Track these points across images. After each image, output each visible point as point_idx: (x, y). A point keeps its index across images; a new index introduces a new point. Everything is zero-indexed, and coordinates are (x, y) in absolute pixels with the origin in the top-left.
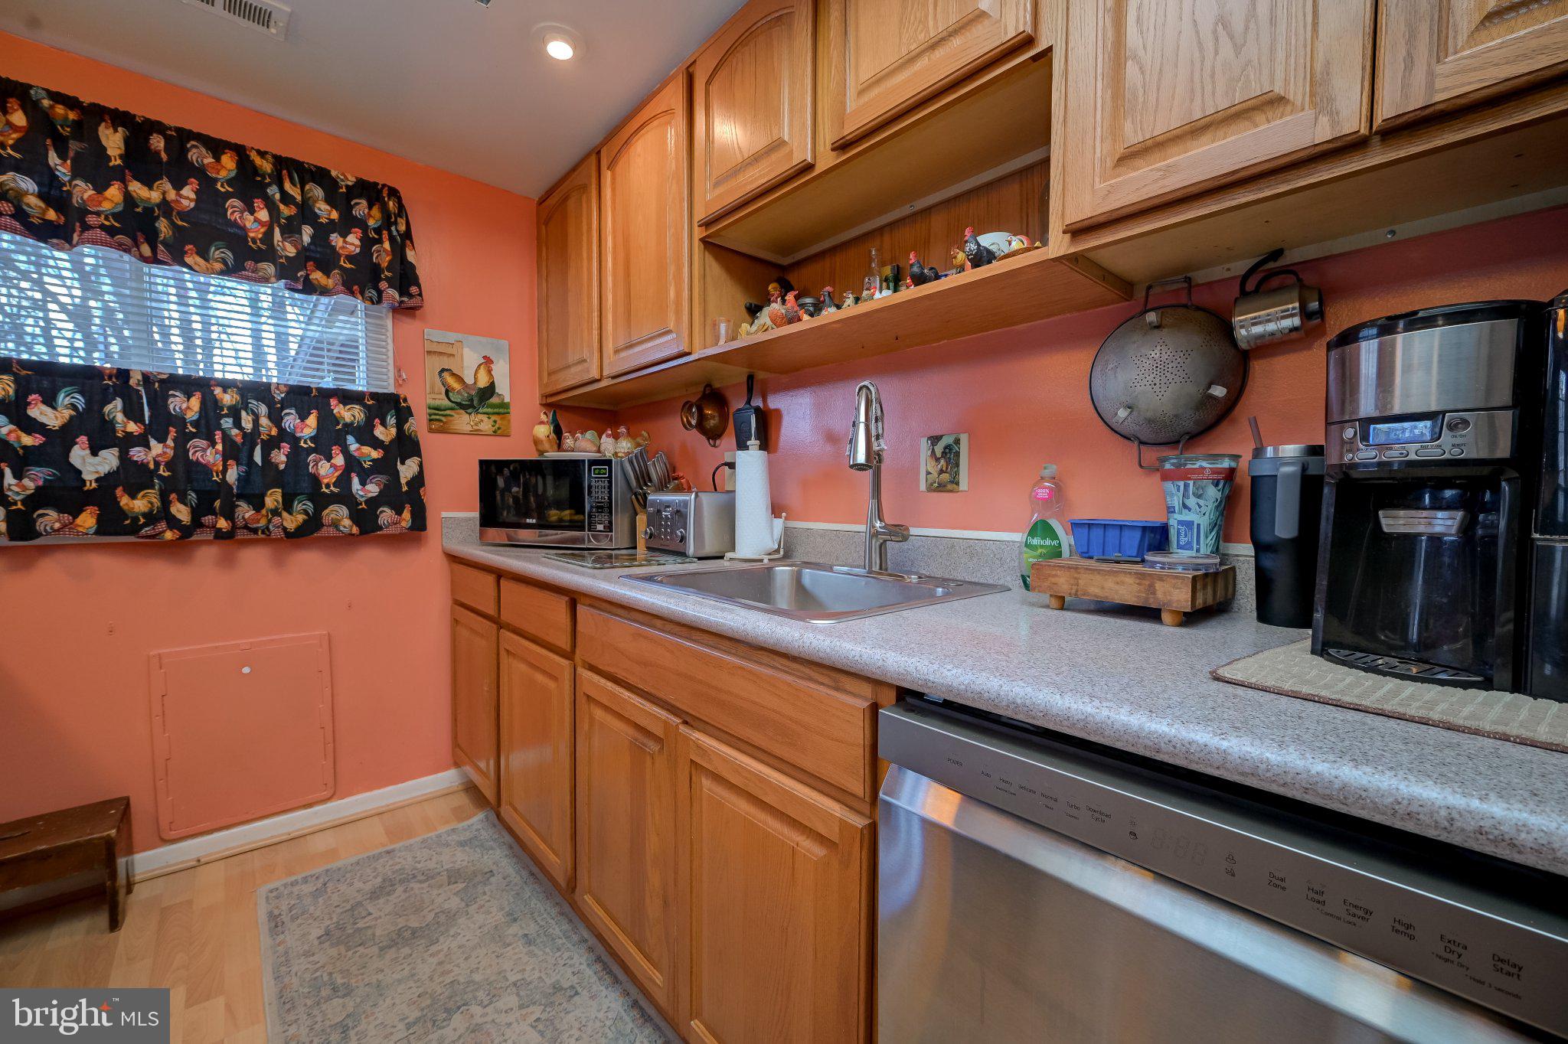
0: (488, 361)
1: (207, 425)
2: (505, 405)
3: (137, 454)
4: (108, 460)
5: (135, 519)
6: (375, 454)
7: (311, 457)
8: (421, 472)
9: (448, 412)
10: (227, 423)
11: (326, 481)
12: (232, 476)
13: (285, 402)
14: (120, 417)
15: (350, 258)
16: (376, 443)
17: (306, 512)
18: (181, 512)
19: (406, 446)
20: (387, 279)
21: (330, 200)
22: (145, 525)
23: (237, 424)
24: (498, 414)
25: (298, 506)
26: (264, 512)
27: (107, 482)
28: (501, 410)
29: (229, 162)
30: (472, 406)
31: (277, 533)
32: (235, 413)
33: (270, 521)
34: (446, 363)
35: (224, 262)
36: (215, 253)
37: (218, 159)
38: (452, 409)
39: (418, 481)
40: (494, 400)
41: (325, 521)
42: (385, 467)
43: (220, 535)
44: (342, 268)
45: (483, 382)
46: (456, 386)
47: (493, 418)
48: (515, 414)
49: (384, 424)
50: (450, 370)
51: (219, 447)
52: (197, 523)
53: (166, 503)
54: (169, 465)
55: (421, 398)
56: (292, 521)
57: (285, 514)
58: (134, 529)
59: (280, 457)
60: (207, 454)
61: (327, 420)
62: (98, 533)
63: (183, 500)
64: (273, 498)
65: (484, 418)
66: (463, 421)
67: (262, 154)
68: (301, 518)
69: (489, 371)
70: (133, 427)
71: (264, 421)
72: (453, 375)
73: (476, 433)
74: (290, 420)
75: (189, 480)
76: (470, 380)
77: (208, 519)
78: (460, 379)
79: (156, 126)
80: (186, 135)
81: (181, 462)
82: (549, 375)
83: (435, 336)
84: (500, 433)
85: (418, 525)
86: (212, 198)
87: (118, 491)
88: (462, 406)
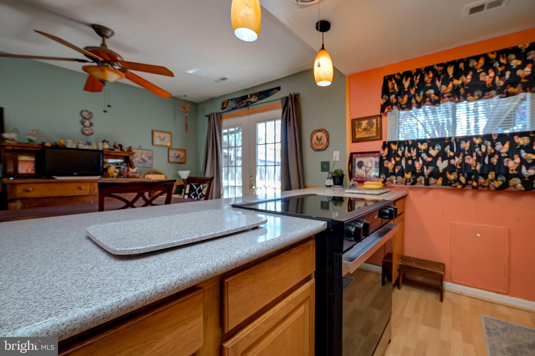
1: (471, 151)
3: (452, 161)
4: (446, 163)
5: (451, 181)
7: (506, 160)
10: (477, 150)
11: (511, 169)
12: (478, 167)
13: (497, 140)
14: (449, 151)
15: (526, 77)
17: (502, 181)
18: (463, 179)
21: (517, 58)
22: (453, 183)
23: (480, 150)
25: (499, 178)
26: (488, 180)
29: (481, 61)
31: (492, 188)
32: (480, 146)
33: (490, 184)
35: (479, 95)
36: (476, 93)
37: (477, 62)
41: (511, 184)
43: (474, 188)
51: (475, 158)
52: (467, 183)
53: (459, 177)
54: (460, 165)
56: (498, 184)
57: (495, 181)
58: (450, 184)
59: (495, 160)
60: (471, 161)
61: (513, 144)
62: (442, 185)
63: (463, 176)
64: (491, 175)
67: (492, 53)
68: (500, 183)
70: (452, 154)
71: (489, 148)
74: (499, 146)
75: (465, 169)
77: (470, 182)
79: (461, 61)
80: (469, 59)
81: (463, 164)
86: (476, 75)
87: (447, 173)
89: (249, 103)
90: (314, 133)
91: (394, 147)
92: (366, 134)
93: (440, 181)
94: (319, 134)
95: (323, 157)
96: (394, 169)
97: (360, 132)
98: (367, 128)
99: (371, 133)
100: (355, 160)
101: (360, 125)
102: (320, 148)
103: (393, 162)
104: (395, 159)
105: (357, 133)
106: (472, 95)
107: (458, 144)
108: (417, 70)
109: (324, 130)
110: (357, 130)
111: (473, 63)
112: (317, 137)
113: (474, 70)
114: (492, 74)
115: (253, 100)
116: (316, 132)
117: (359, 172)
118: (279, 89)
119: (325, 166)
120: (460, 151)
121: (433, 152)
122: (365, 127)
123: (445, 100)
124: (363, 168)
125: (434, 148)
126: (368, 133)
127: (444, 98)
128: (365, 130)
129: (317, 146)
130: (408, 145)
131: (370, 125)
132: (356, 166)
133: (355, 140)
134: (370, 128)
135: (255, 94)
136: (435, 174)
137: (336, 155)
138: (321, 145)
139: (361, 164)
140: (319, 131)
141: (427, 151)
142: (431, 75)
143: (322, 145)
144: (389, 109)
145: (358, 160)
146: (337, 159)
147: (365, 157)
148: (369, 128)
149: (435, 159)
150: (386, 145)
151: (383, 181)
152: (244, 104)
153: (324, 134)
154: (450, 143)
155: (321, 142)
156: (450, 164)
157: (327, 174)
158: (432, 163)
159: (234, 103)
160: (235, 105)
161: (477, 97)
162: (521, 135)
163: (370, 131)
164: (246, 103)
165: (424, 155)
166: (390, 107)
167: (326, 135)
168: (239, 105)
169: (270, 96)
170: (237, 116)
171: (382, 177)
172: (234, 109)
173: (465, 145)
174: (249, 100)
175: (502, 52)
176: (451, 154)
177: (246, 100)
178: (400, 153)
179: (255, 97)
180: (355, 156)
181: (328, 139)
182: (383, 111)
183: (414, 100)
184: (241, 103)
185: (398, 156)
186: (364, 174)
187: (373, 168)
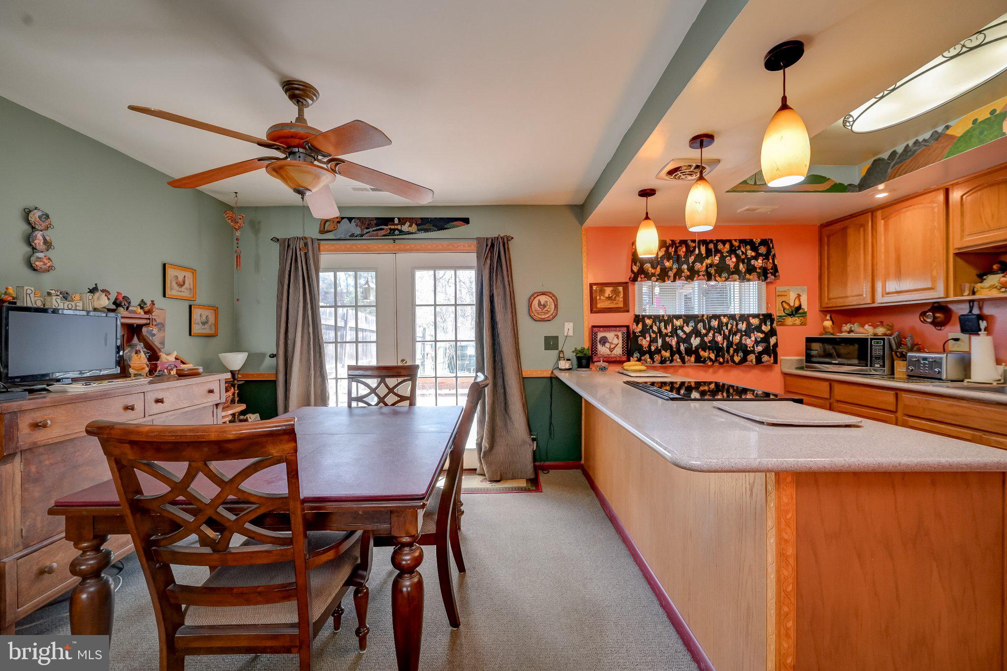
0: (799, 296)
1: (719, 330)
2: (805, 313)
3: (704, 339)
5: (705, 359)
6: (762, 336)
7: (744, 337)
8: (777, 342)
9: (784, 318)
10: (724, 328)
11: (749, 346)
12: (725, 345)
13: (739, 320)
15: (760, 268)
16: (762, 332)
18: (713, 356)
19: (773, 332)
20: (771, 273)
21: (752, 249)
24: (802, 316)
25: (740, 354)
27: (697, 348)
28: (804, 315)
29: (727, 246)
30: (792, 314)
31: (736, 362)
32: (727, 324)
34: (783, 299)
35: (725, 277)
36: (723, 275)
37: (724, 245)
38: (786, 316)
39: (776, 345)
40: (801, 311)
41: (749, 360)
42: (766, 340)
44: (757, 272)
45: (797, 305)
46: (787, 307)
47: (800, 318)
48: (808, 316)
49: (766, 324)
50: (785, 301)
51: (723, 335)
52: (716, 360)
53: (709, 354)
54: (711, 342)
55: (777, 312)
56: (738, 359)
60: (719, 338)
61: (749, 324)
62: (695, 362)
63: (713, 353)
65: (797, 318)
66: (789, 320)
67: (735, 240)
69: (799, 300)
71: (734, 326)
72: (786, 303)
73: (794, 325)
75: (715, 346)
76: (792, 304)
77: (718, 359)
78: (788, 304)
79: (711, 241)
80: (718, 241)
81: (713, 340)
82: (829, 299)
83: (780, 289)
84: (803, 324)
85: (776, 362)
86: (723, 258)
87: (700, 350)
88: (789, 315)
89: (397, 232)
90: (535, 295)
91: (648, 322)
92: (610, 304)
93: (693, 359)
94: (543, 299)
96: (650, 346)
97: (603, 301)
98: (612, 296)
99: (616, 303)
100: (597, 335)
101: (602, 292)
102: (543, 317)
103: (648, 339)
104: (650, 336)
105: (598, 301)
106: (720, 276)
107: (709, 322)
108: (673, 241)
109: (550, 293)
110: (598, 298)
111: (720, 246)
112: (539, 302)
113: (722, 253)
114: (734, 259)
115: (405, 228)
116: (538, 296)
117: (603, 350)
118: (466, 221)
119: (551, 343)
120: (710, 328)
121: (688, 329)
122: (609, 294)
123: (699, 278)
124: (607, 345)
125: (687, 325)
126: (613, 303)
127: (699, 276)
128: (609, 298)
129: (538, 314)
130: (664, 320)
131: (615, 292)
132: (598, 343)
133: (594, 309)
134: (615, 297)
135: (411, 221)
136: (689, 352)
137: (569, 328)
138: (545, 314)
139: (604, 341)
140: (543, 294)
141: (681, 328)
142: (684, 249)
143: (547, 313)
144: (641, 278)
145: (600, 335)
146: (571, 333)
147: (610, 331)
148: (614, 296)
149: (689, 336)
150: (638, 319)
151: (637, 361)
152: (383, 232)
153: (550, 299)
154: (702, 321)
155: (545, 309)
156: (702, 341)
157: (555, 353)
158: (687, 340)
159: (357, 226)
160: (358, 231)
161: (724, 279)
162: (755, 316)
163: (615, 300)
164: (389, 231)
165: (679, 332)
166: (643, 276)
167: (553, 300)
168: (369, 232)
169: (447, 229)
170: (363, 251)
171: (635, 355)
172: (356, 236)
173: (715, 323)
174: (396, 227)
175: (742, 241)
176: (704, 331)
177: (389, 227)
178: (655, 328)
179: (410, 226)
180: (596, 329)
181: (556, 306)
182: (634, 280)
183: (671, 274)
184: (375, 228)
185: (654, 332)
186: (609, 352)
187: (620, 345)
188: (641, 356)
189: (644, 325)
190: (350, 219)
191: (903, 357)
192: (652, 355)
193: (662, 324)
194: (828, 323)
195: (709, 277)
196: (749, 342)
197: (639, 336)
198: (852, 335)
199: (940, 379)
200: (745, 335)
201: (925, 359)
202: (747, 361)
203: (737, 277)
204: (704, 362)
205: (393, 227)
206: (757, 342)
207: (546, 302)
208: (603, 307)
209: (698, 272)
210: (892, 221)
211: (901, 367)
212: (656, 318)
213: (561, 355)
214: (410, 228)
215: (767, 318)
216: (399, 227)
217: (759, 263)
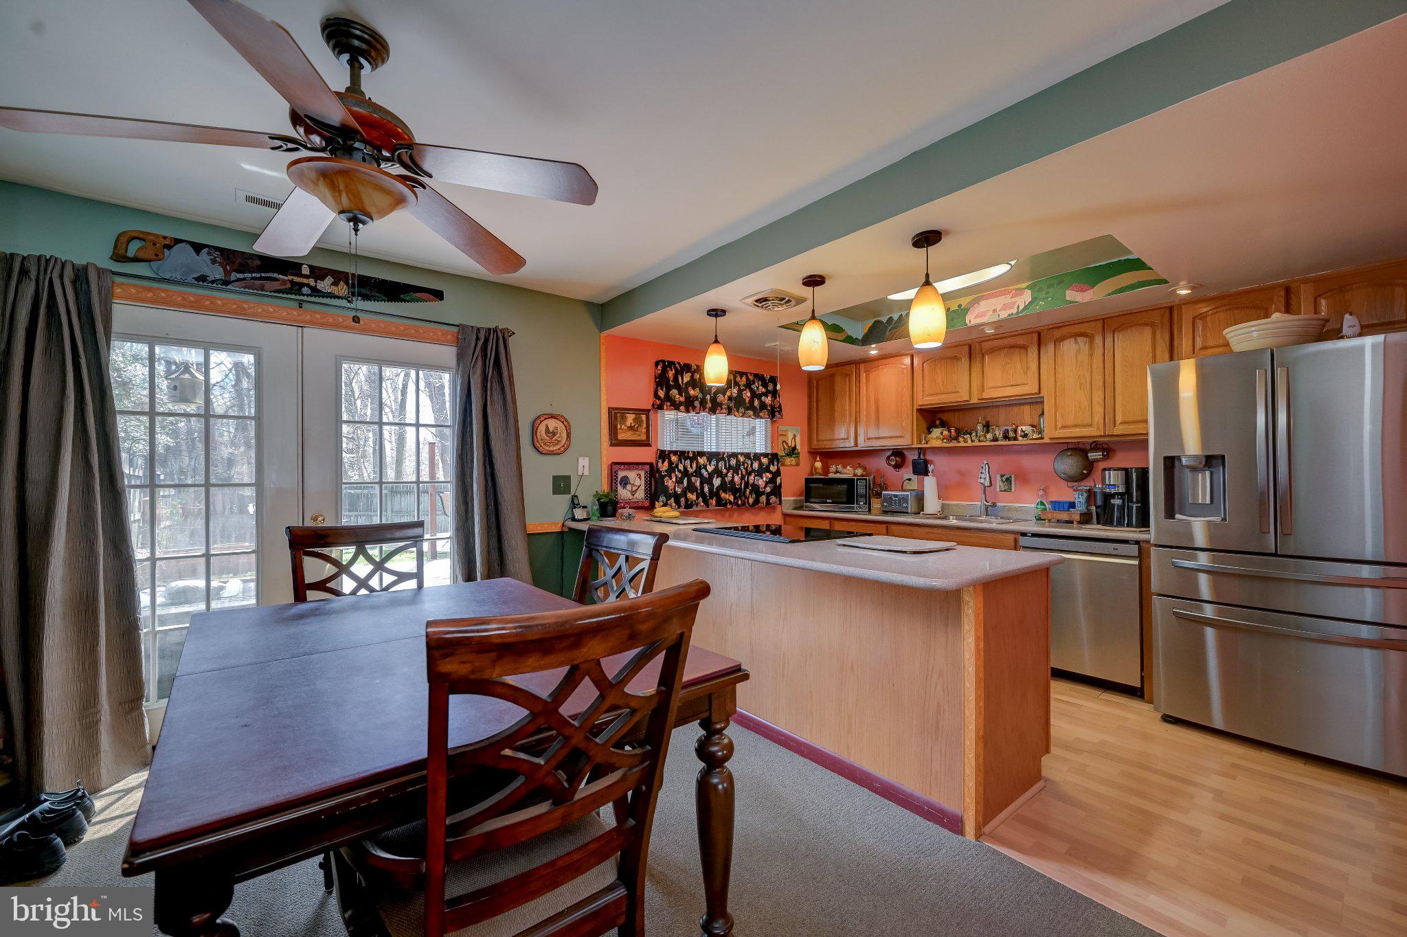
0: (795, 436)
1: (737, 469)
2: (798, 453)
3: (724, 479)
4: (719, 481)
5: (723, 501)
6: (770, 476)
7: (757, 477)
8: (781, 482)
9: (785, 458)
10: (742, 467)
11: (761, 487)
12: (742, 486)
13: (753, 459)
14: (723, 467)
15: (769, 406)
16: (770, 472)
18: (732, 499)
19: (778, 472)
20: (778, 411)
21: (763, 386)
24: (797, 457)
27: (718, 489)
28: (798, 455)
29: (744, 379)
30: (790, 454)
32: (743, 463)
33: (747, 502)
34: (784, 438)
35: (742, 412)
36: (741, 410)
37: (741, 378)
38: (786, 456)
39: (781, 484)
40: (796, 451)
42: (772, 481)
44: (767, 410)
45: (793, 446)
46: (786, 447)
47: (796, 459)
48: (801, 457)
49: (773, 465)
50: (785, 441)
51: (740, 476)
52: (735, 503)
53: (728, 495)
54: (730, 483)
55: (781, 453)
58: (723, 504)
60: (737, 479)
61: (760, 464)
63: (732, 495)
65: (794, 458)
66: (788, 461)
67: (750, 374)
69: (795, 440)
71: (749, 466)
73: (791, 465)
74: (754, 465)
76: (790, 444)
78: (787, 444)
81: (732, 481)
82: (818, 441)
83: (781, 428)
84: (797, 464)
85: (780, 503)
86: (740, 392)
87: (721, 492)
88: (788, 455)
89: (305, 290)
90: (542, 418)
91: (674, 458)
92: (632, 435)
93: (714, 502)
94: (552, 424)
95: (558, 466)
96: (675, 488)
97: (624, 431)
98: (634, 426)
99: (639, 435)
100: (617, 474)
101: (624, 418)
102: (551, 449)
103: (674, 479)
104: (676, 476)
105: (619, 431)
107: (729, 461)
109: (562, 416)
110: (619, 426)
111: (738, 379)
112: (547, 427)
113: (739, 386)
114: (749, 394)
115: (325, 285)
116: (545, 419)
117: (624, 493)
118: (439, 295)
119: (561, 484)
120: (730, 467)
121: (710, 468)
122: (631, 423)
124: (629, 487)
125: (710, 464)
126: (634, 434)
127: (722, 409)
128: (631, 428)
129: (545, 444)
130: (689, 458)
131: (638, 420)
132: (619, 485)
133: (615, 442)
134: (638, 427)
135: (339, 277)
136: (711, 493)
137: (584, 462)
138: (554, 444)
139: (625, 482)
140: (553, 417)
141: (705, 466)
143: (557, 444)
144: (666, 406)
145: (621, 474)
146: (586, 472)
147: (630, 469)
148: (636, 426)
149: (711, 475)
150: (663, 455)
151: (663, 506)
152: (276, 285)
153: (562, 424)
154: (723, 459)
155: (554, 439)
156: (723, 482)
157: (568, 497)
158: (709, 481)
159: (214, 261)
160: (217, 273)
161: (741, 414)
162: (766, 455)
163: (637, 431)
164: (289, 285)
165: (703, 471)
166: (669, 404)
167: (566, 427)
168: (244, 279)
169: (405, 301)
170: (229, 313)
171: (661, 499)
172: (212, 282)
173: (733, 462)
174: (305, 281)
175: (756, 376)
176: (725, 471)
177: (290, 278)
178: (681, 467)
179: (335, 284)
180: (616, 467)
181: (569, 435)
182: (660, 407)
183: (697, 404)
184: (258, 275)
185: (679, 471)
186: (631, 497)
187: (643, 487)
188: (667, 500)
189: (670, 463)
190: (198, 248)
191: (879, 495)
192: (677, 497)
193: (688, 462)
194: (818, 464)
195: (730, 412)
196: (761, 483)
197: (665, 476)
198: (838, 476)
199: (907, 513)
200: (757, 475)
201: (896, 496)
202: (760, 502)
203: (751, 413)
204: (725, 505)
205: (297, 279)
206: (767, 483)
207: (556, 428)
208: (624, 438)
209: (720, 405)
210: (872, 376)
211: (876, 504)
212: (682, 455)
213: (576, 502)
214: (333, 287)
215: (774, 457)
216: (312, 282)
217: (768, 400)
